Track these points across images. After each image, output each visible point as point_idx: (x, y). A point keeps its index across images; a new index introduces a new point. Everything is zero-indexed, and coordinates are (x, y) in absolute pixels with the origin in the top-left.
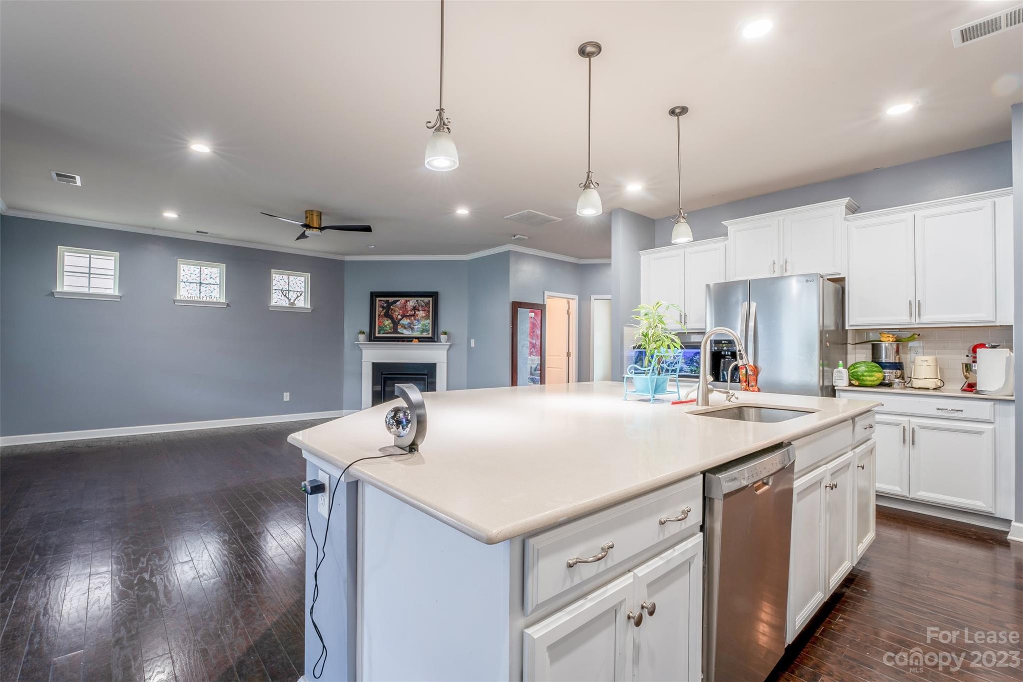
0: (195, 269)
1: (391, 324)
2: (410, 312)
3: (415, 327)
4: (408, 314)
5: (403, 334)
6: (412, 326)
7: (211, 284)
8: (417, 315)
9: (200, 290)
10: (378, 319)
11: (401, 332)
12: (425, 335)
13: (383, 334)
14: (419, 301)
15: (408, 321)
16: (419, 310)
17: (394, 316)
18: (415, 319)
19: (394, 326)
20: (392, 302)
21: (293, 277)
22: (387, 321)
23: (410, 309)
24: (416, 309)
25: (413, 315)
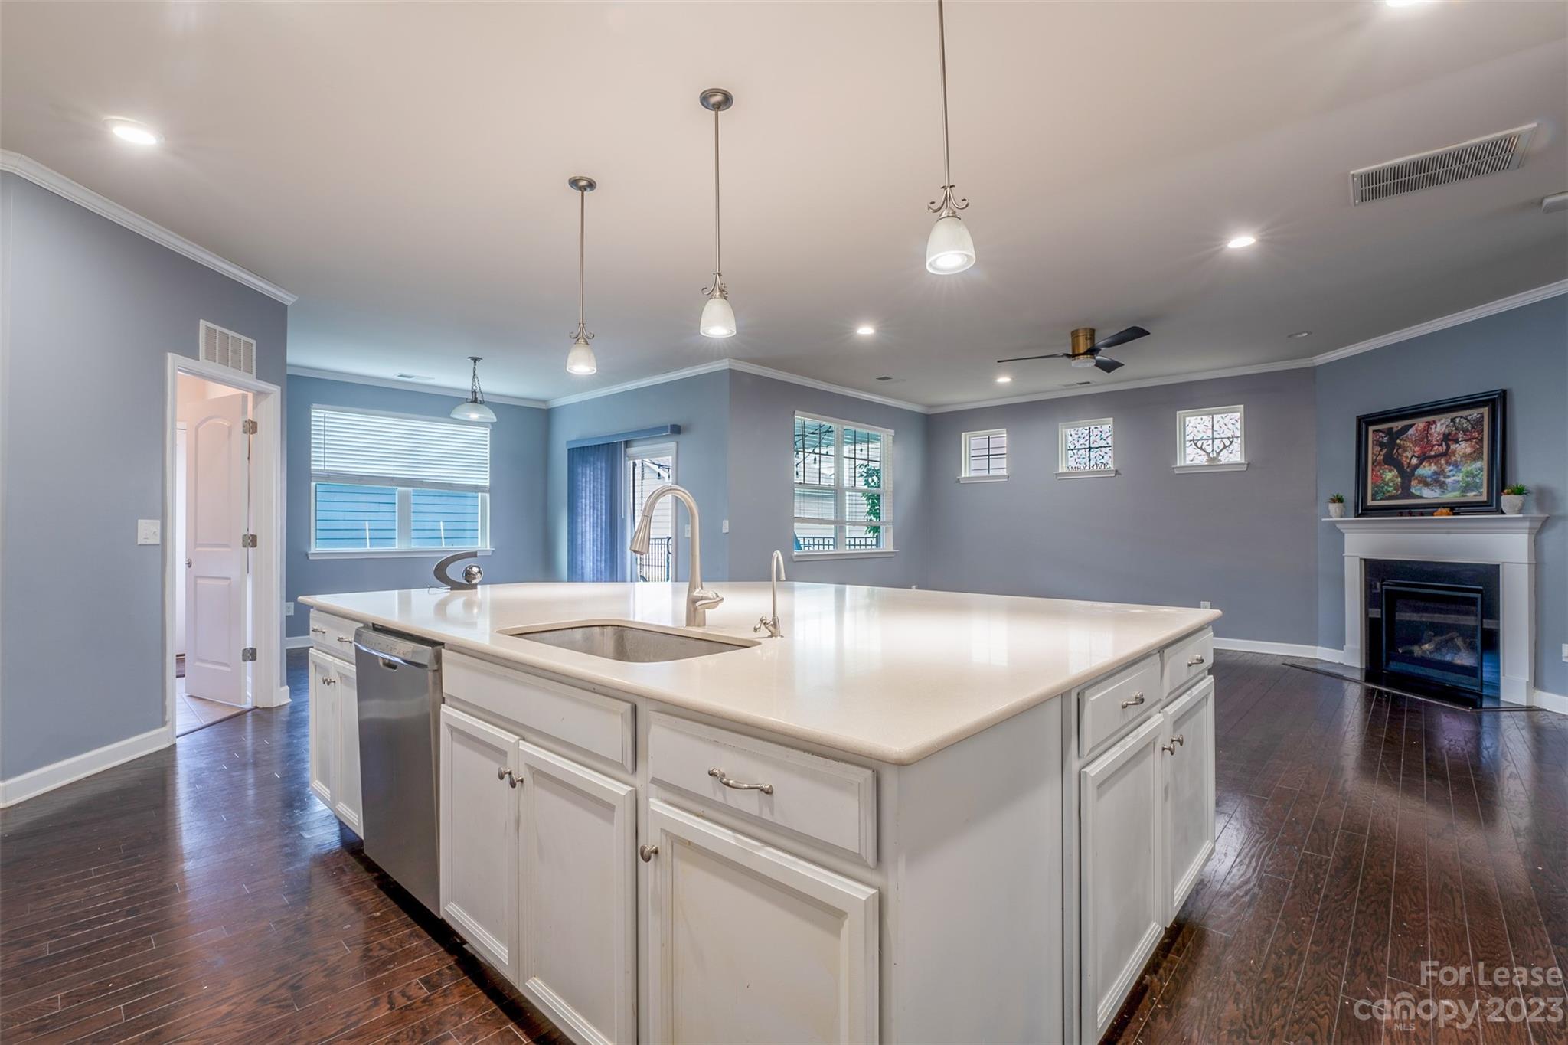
0: (1084, 431)
1: (1397, 477)
2: (1437, 447)
3: (1448, 480)
4: (1433, 453)
5: (1421, 497)
6: (1442, 479)
7: (1101, 447)
8: (1454, 452)
9: (1089, 456)
10: (1373, 470)
11: (1418, 493)
12: (1471, 496)
13: (1382, 499)
14: (1457, 420)
15: (1434, 468)
16: (1457, 441)
17: (1405, 461)
18: (1448, 463)
19: (1402, 483)
20: (1398, 431)
21: (1220, 416)
22: (1390, 471)
23: (1437, 441)
24: (1450, 440)
25: (1444, 454)
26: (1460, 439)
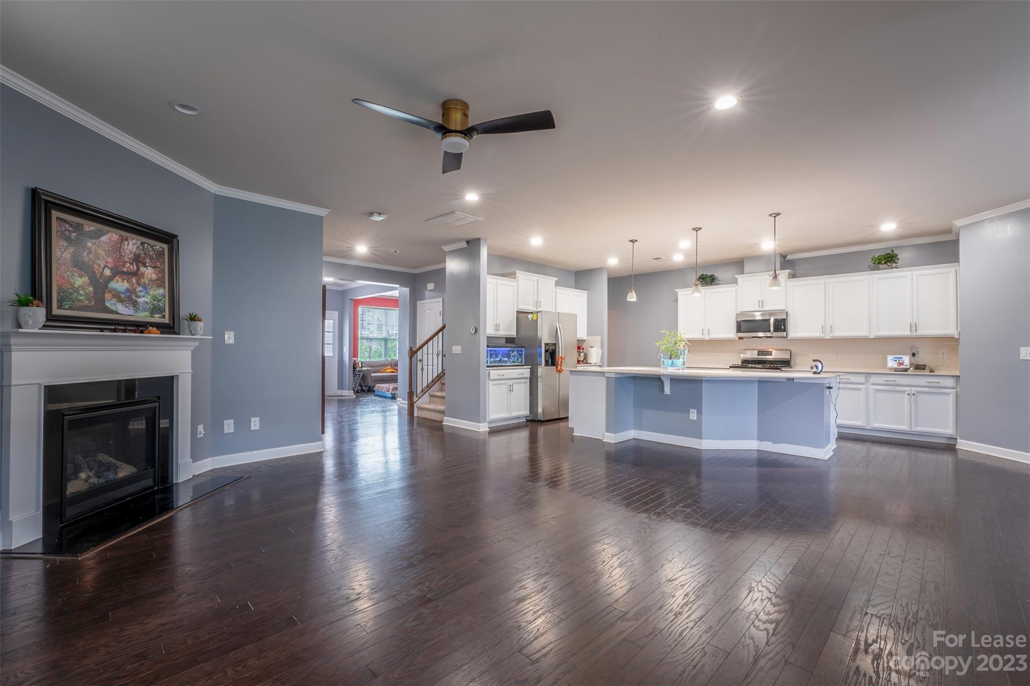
1: (89, 286)
2: (128, 265)
3: (139, 300)
4: (125, 270)
5: (117, 313)
6: (134, 297)
8: (143, 275)
10: (57, 269)
11: (113, 308)
12: (157, 318)
13: (70, 308)
14: (146, 245)
15: (126, 285)
16: (145, 265)
17: (97, 271)
18: (139, 284)
19: (95, 292)
20: (89, 232)
22: (81, 276)
23: (129, 258)
24: (140, 262)
25: (136, 274)
26: (147, 265)
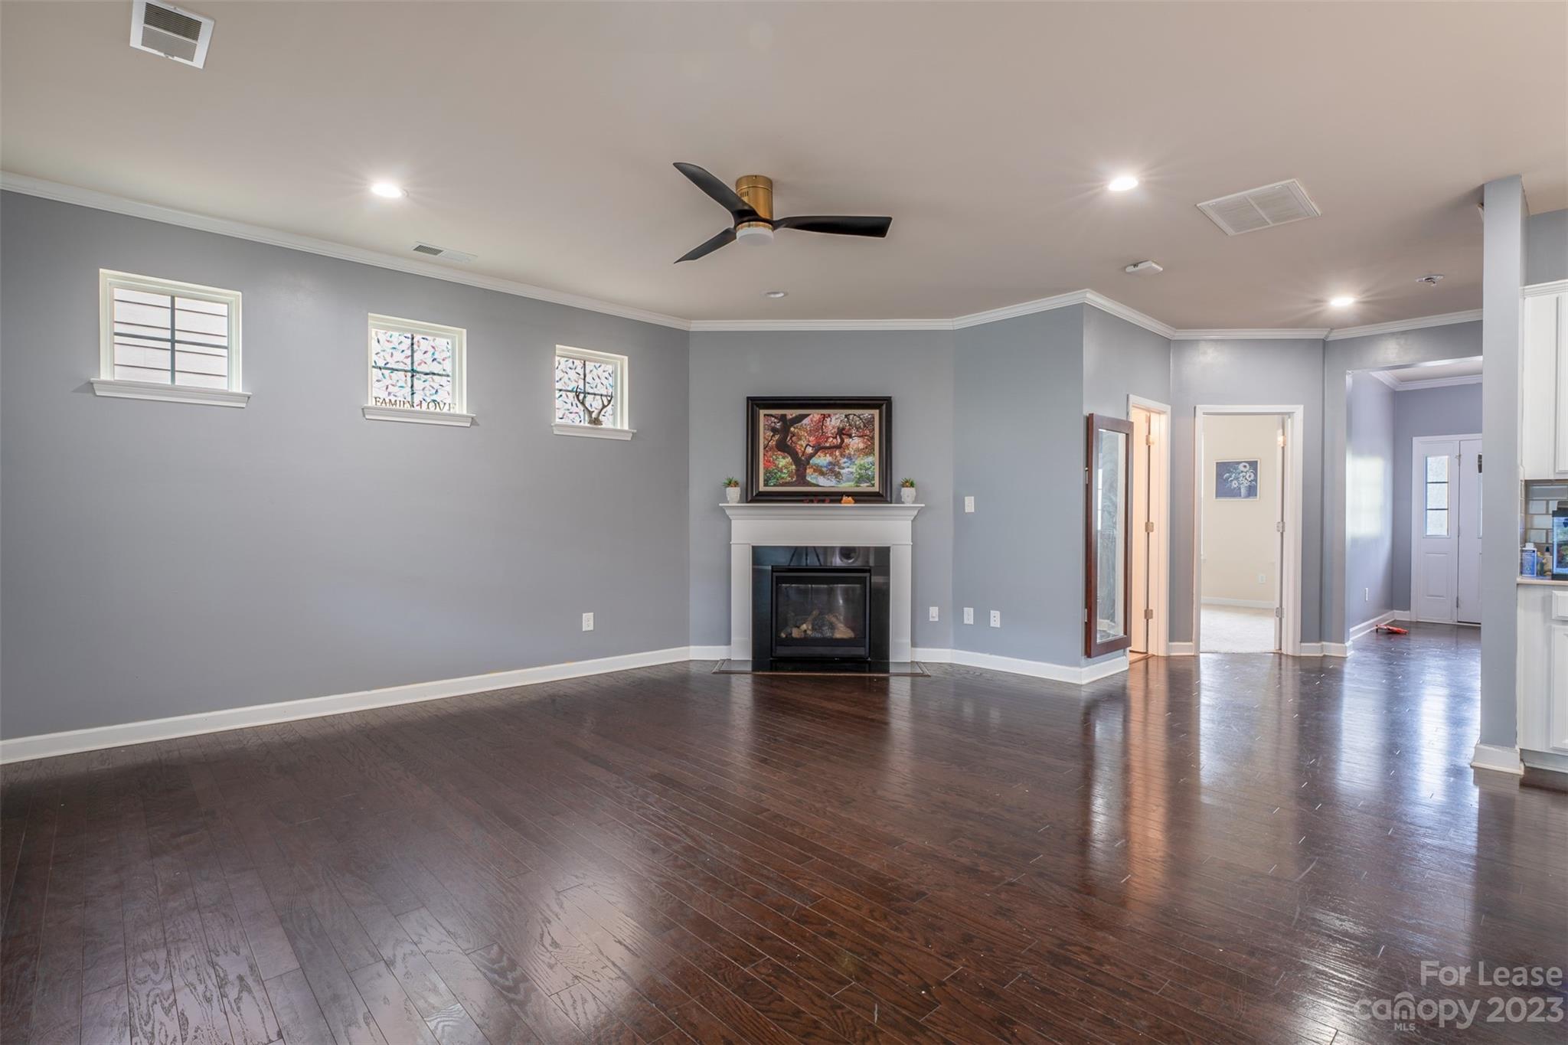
0: (402, 338)
1: (791, 464)
2: (831, 439)
3: (842, 471)
4: (828, 445)
5: (818, 486)
6: (837, 469)
7: (434, 374)
8: (848, 446)
9: (412, 386)
10: (764, 455)
11: (814, 481)
12: (864, 487)
13: (775, 485)
14: (851, 417)
15: (829, 458)
16: (850, 436)
17: (799, 450)
18: (842, 455)
19: (797, 470)
20: (793, 419)
21: (593, 364)
22: (784, 458)
23: (832, 434)
24: (844, 434)
25: (839, 447)
26: (853, 435)
